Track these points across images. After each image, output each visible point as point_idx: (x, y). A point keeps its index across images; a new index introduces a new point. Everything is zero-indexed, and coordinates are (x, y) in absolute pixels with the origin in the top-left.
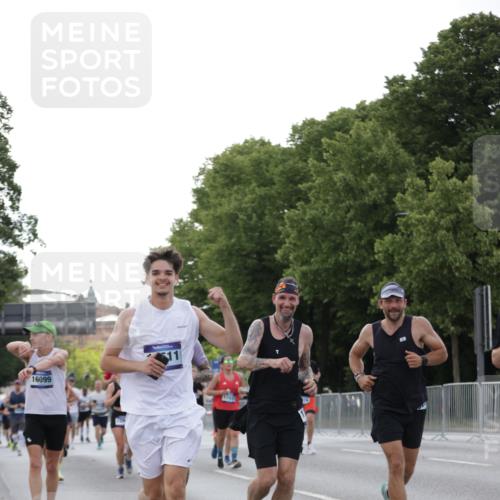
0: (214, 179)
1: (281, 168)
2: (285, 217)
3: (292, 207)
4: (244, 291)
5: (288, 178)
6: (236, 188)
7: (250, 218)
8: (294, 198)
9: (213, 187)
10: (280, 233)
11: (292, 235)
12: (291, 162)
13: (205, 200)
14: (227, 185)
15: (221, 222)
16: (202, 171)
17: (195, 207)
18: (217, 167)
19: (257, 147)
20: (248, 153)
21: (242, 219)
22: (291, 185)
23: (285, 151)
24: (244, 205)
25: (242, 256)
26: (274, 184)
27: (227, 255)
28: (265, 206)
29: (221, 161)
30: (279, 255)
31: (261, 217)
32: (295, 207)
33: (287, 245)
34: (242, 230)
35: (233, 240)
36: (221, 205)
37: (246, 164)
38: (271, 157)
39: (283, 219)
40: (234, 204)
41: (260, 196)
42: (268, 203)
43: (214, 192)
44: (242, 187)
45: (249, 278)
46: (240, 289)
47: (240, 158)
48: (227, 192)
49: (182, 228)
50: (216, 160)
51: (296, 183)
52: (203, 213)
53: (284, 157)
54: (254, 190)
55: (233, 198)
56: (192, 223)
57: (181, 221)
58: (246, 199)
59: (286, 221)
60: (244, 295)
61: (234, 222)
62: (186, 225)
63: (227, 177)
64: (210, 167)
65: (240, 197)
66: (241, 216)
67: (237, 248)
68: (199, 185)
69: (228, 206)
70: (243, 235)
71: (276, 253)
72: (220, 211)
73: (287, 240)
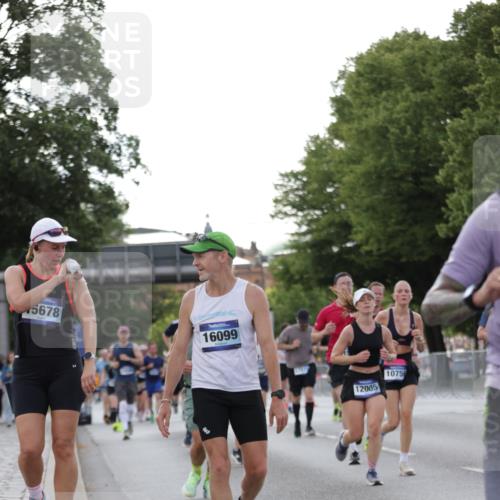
0: (358, 83)
1: (441, 66)
2: (447, 128)
3: (455, 115)
4: (399, 223)
5: (450, 79)
6: (384, 94)
7: (403, 131)
8: (458, 105)
9: (356, 94)
10: (441, 149)
11: (457, 151)
12: (454, 59)
13: (346, 111)
14: (373, 91)
15: (367, 138)
16: (342, 75)
17: (334, 120)
18: (361, 69)
19: (410, 41)
20: (399, 50)
21: (393, 133)
22: (454, 88)
23: (445, 45)
24: (395, 116)
25: (395, 179)
26: (432, 87)
27: (374, 180)
28: (422, 116)
29: (365, 61)
30: (440, 177)
31: (417, 130)
32: (460, 116)
33: (451, 163)
34: (393, 146)
35: (383, 160)
36: (366, 116)
37: (396, 63)
38: (428, 53)
39: (445, 131)
40: (383, 114)
41: (417, 104)
42: (425, 112)
43: (358, 101)
44: (392, 93)
45: (405, 206)
46: (393, 220)
47: (388, 56)
48: (373, 99)
49: (319, 147)
50: (359, 60)
51: (460, 86)
52: (345, 127)
53: (445, 53)
54: (407, 96)
55: (381, 107)
56: (332, 140)
57: (317, 137)
58: (398, 108)
59: (449, 133)
60: (398, 228)
61: (384, 137)
62: (323, 143)
63: (374, 80)
64: (352, 69)
65: (389, 106)
66: (393, 130)
67: (387, 169)
68: (339, 92)
69: (375, 118)
70: (395, 152)
71: (437, 173)
72: (365, 124)
73: (450, 158)
